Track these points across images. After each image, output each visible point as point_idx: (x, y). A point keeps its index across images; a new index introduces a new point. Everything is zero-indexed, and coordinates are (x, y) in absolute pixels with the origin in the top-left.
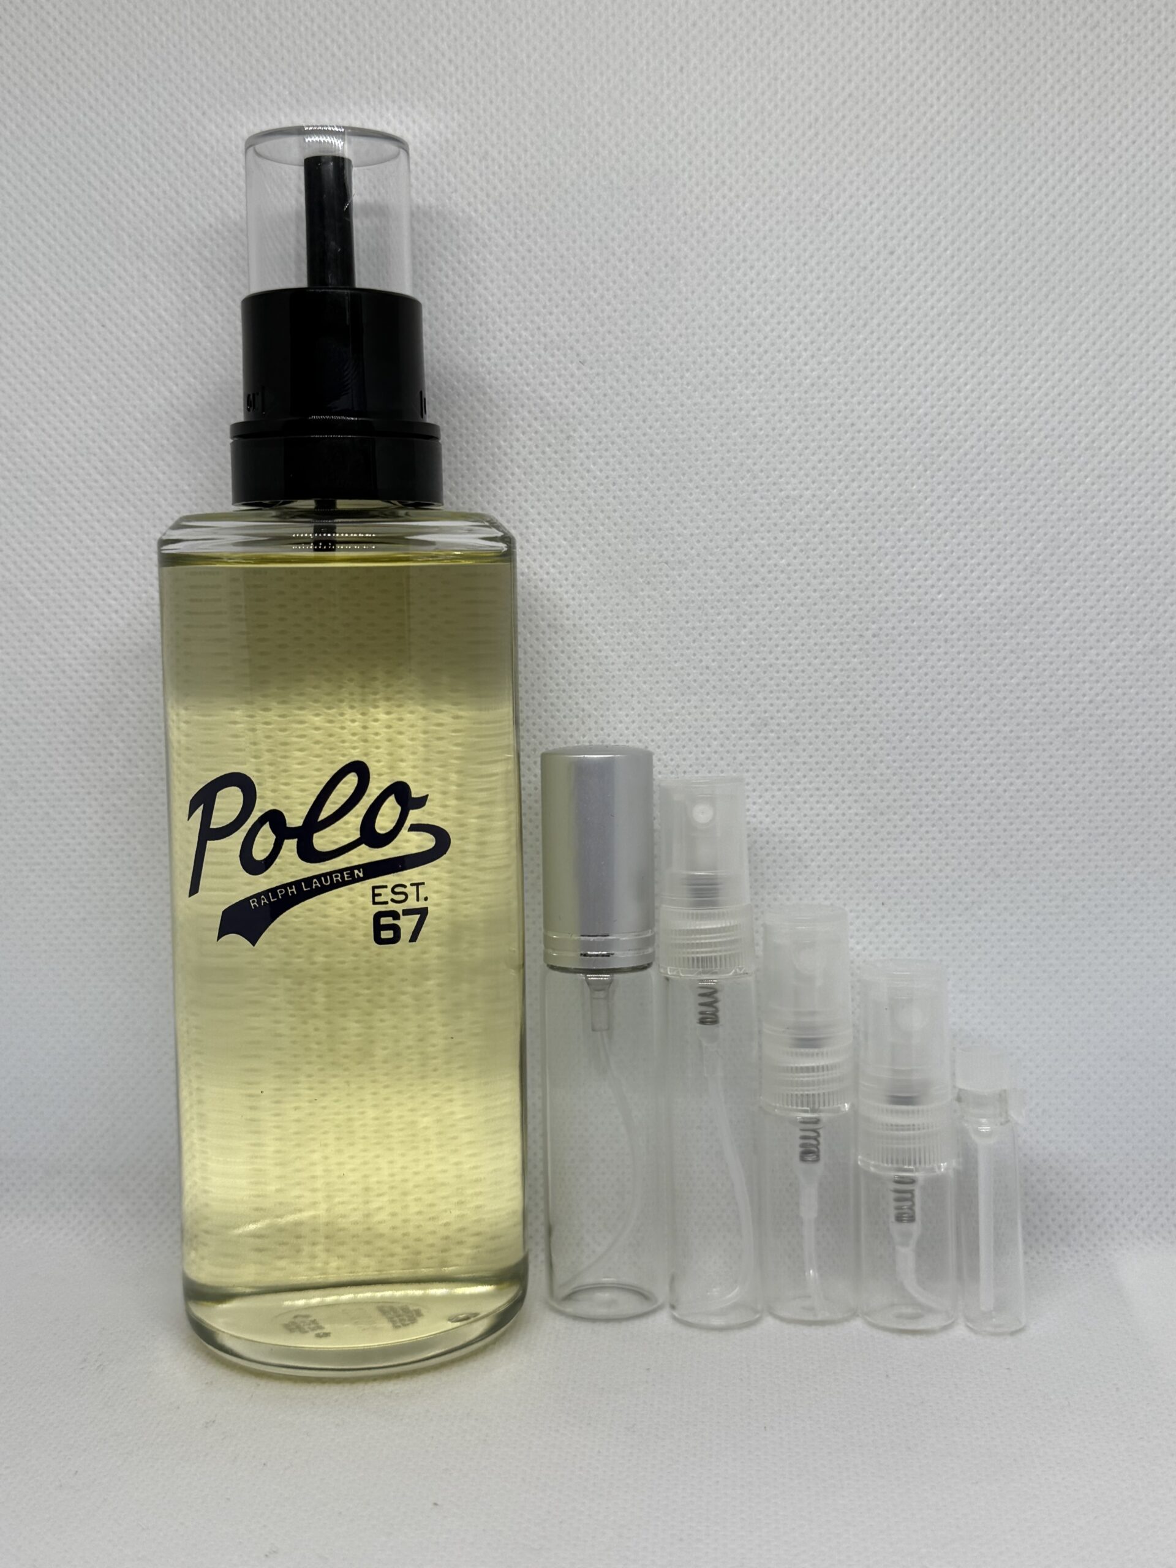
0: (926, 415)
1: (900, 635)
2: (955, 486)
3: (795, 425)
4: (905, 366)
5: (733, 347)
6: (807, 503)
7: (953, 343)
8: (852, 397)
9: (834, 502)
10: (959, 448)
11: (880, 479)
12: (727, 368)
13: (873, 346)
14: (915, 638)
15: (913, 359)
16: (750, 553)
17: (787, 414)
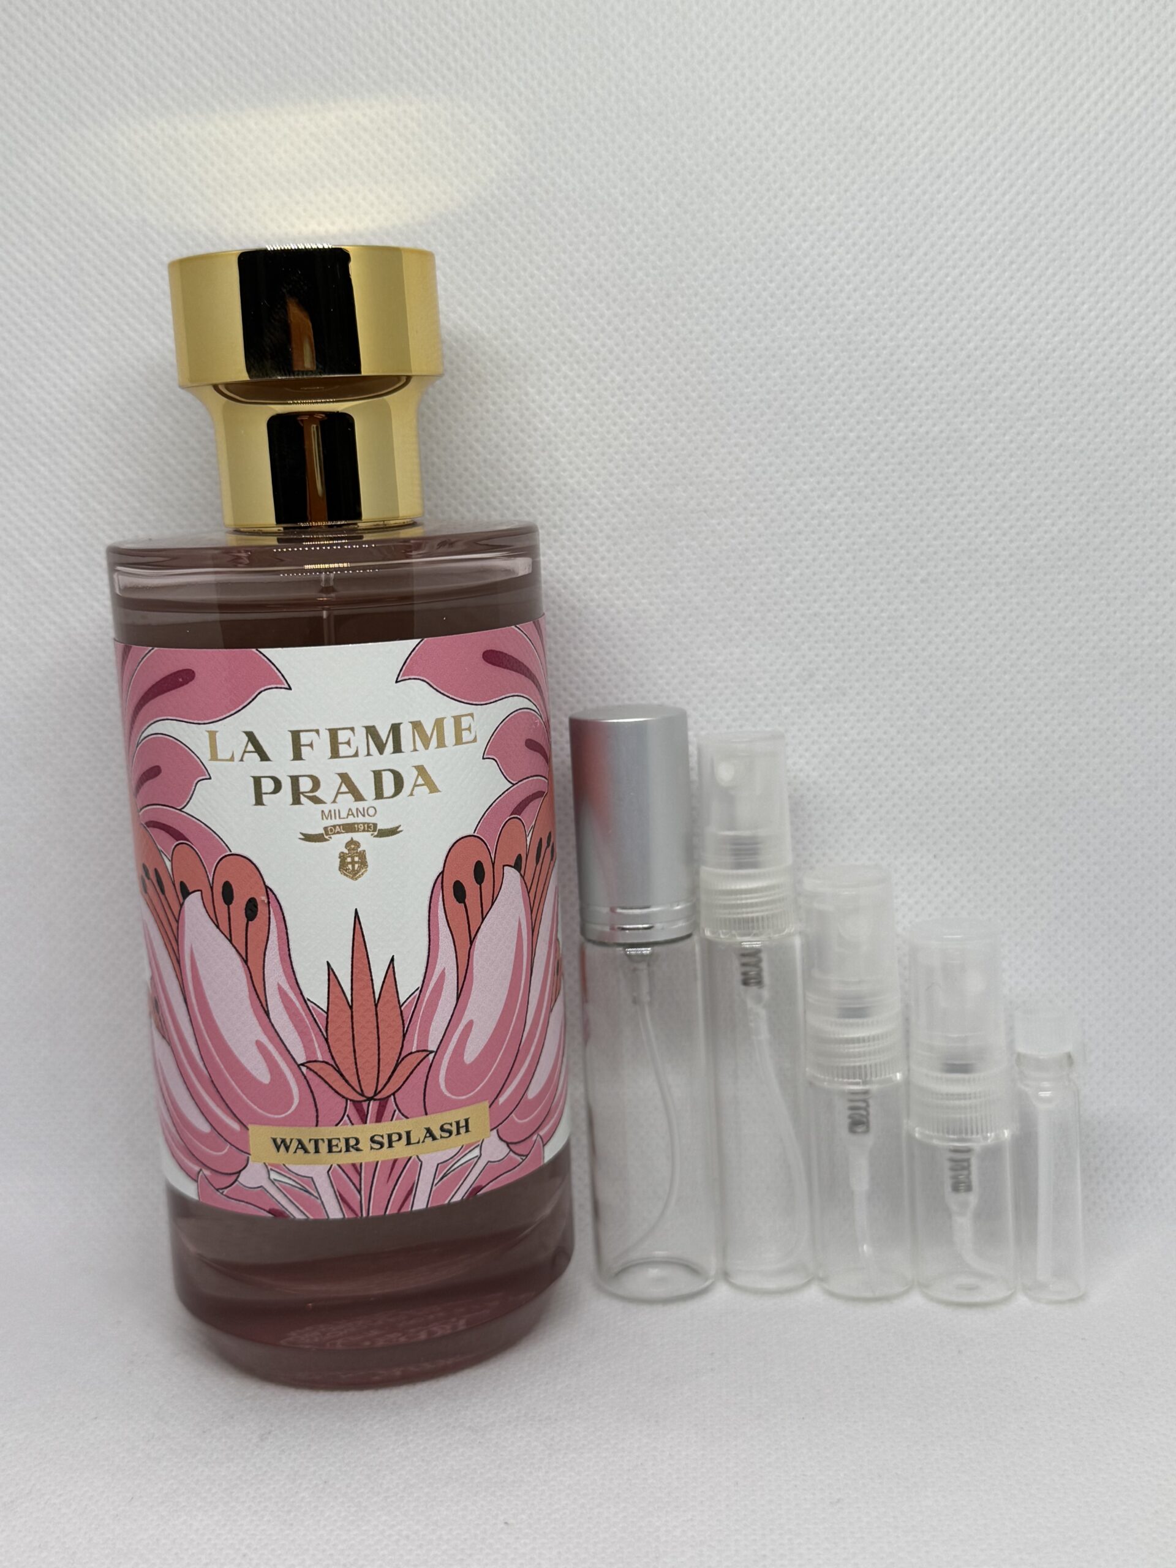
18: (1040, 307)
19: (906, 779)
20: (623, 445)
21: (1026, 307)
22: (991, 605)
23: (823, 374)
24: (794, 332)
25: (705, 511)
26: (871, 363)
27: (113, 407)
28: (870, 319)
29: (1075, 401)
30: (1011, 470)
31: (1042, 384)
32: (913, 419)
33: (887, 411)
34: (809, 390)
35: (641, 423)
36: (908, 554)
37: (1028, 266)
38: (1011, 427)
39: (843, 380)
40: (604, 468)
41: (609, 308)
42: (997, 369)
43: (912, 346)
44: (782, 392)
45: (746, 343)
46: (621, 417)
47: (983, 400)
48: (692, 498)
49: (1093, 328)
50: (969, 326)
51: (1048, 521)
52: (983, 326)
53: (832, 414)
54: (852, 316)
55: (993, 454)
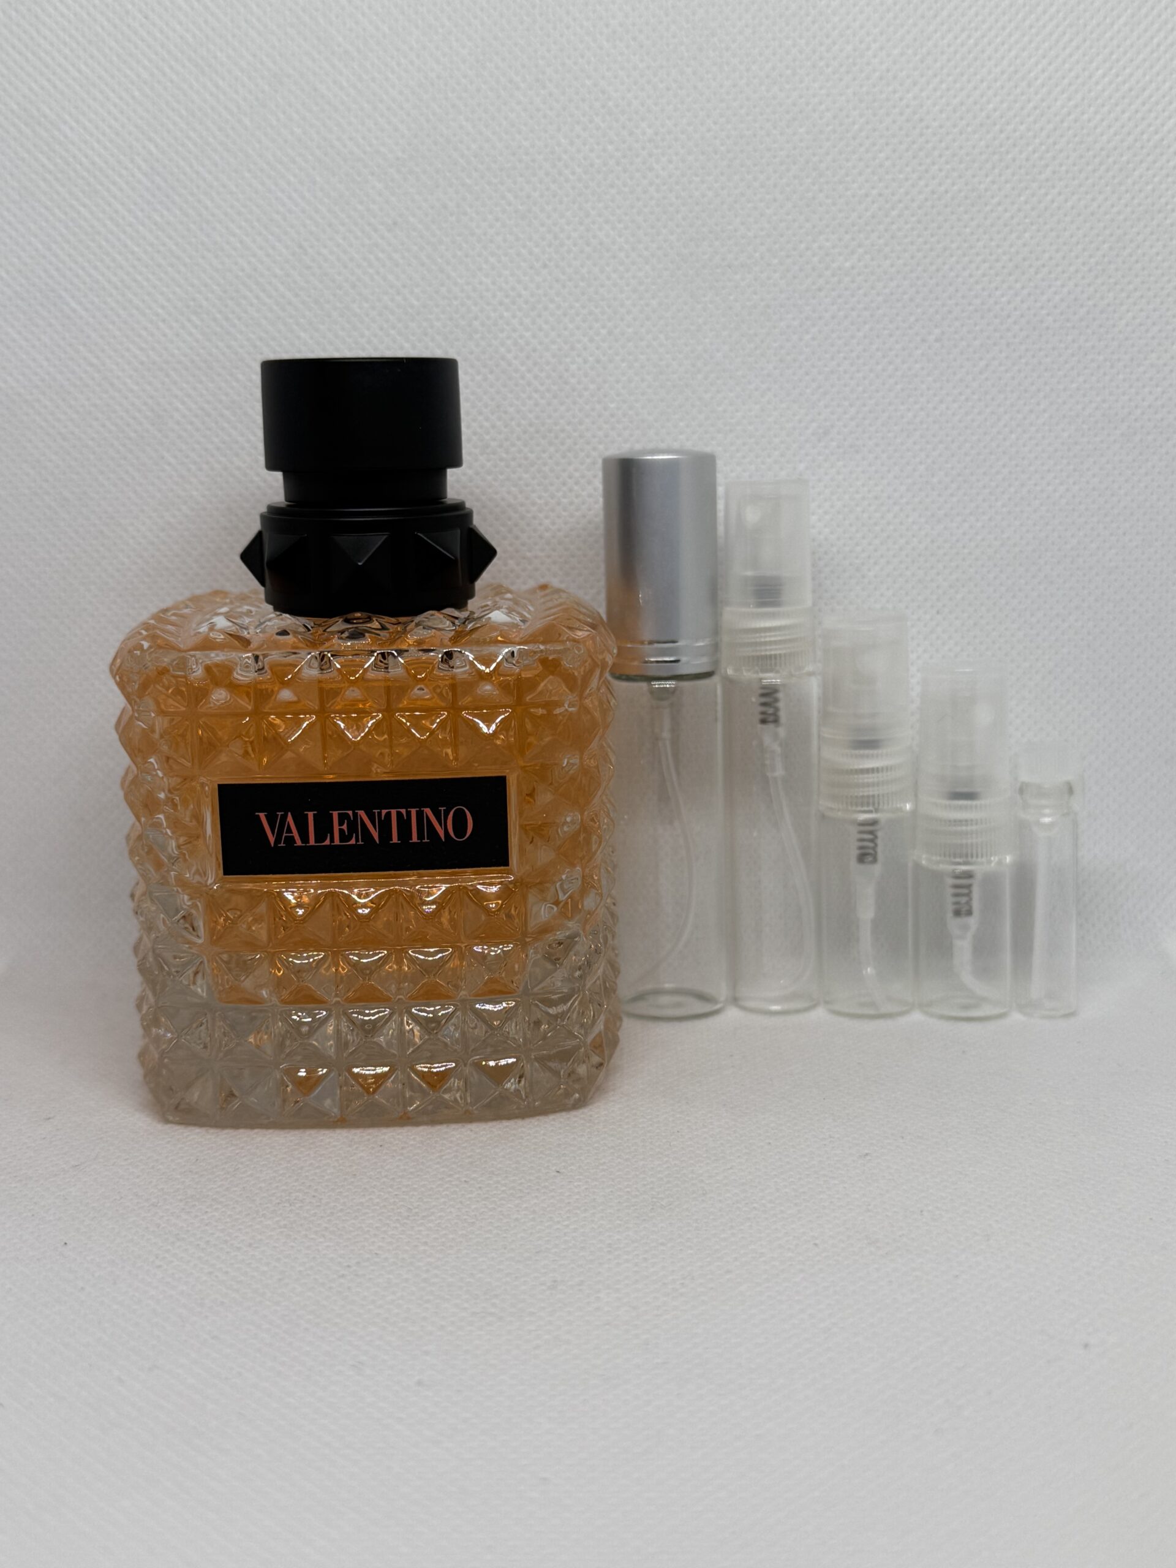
19: (914, 536)
20: (652, 198)
22: (1000, 365)
23: (847, 131)
24: (821, 88)
25: (729, 267)
26: (894, 122)
27: (154, 150)
28: (895, 77)
29: (1088, 164)
30: (1025, 231)
31: (1057, 147)
33: (908, 169)
34: (834, 147)
35: (670, 177)
36: (923, 313)
38: (1026, 188)
39: (867, 138)
40: (633, 221)
41: (642, 61)
42: (1015, 131)
43: (934, 105)
44: (807, 148)
45: (774, 98)
46: (651, 169)
47: (1000, 160)
48: (717, 253)
49: (1106, 94)
50: (989, 88)
51: (1059, 283)
52: (1002, 87)
53: (855, 171)
54: (877, 74)
55: (1008, 215)
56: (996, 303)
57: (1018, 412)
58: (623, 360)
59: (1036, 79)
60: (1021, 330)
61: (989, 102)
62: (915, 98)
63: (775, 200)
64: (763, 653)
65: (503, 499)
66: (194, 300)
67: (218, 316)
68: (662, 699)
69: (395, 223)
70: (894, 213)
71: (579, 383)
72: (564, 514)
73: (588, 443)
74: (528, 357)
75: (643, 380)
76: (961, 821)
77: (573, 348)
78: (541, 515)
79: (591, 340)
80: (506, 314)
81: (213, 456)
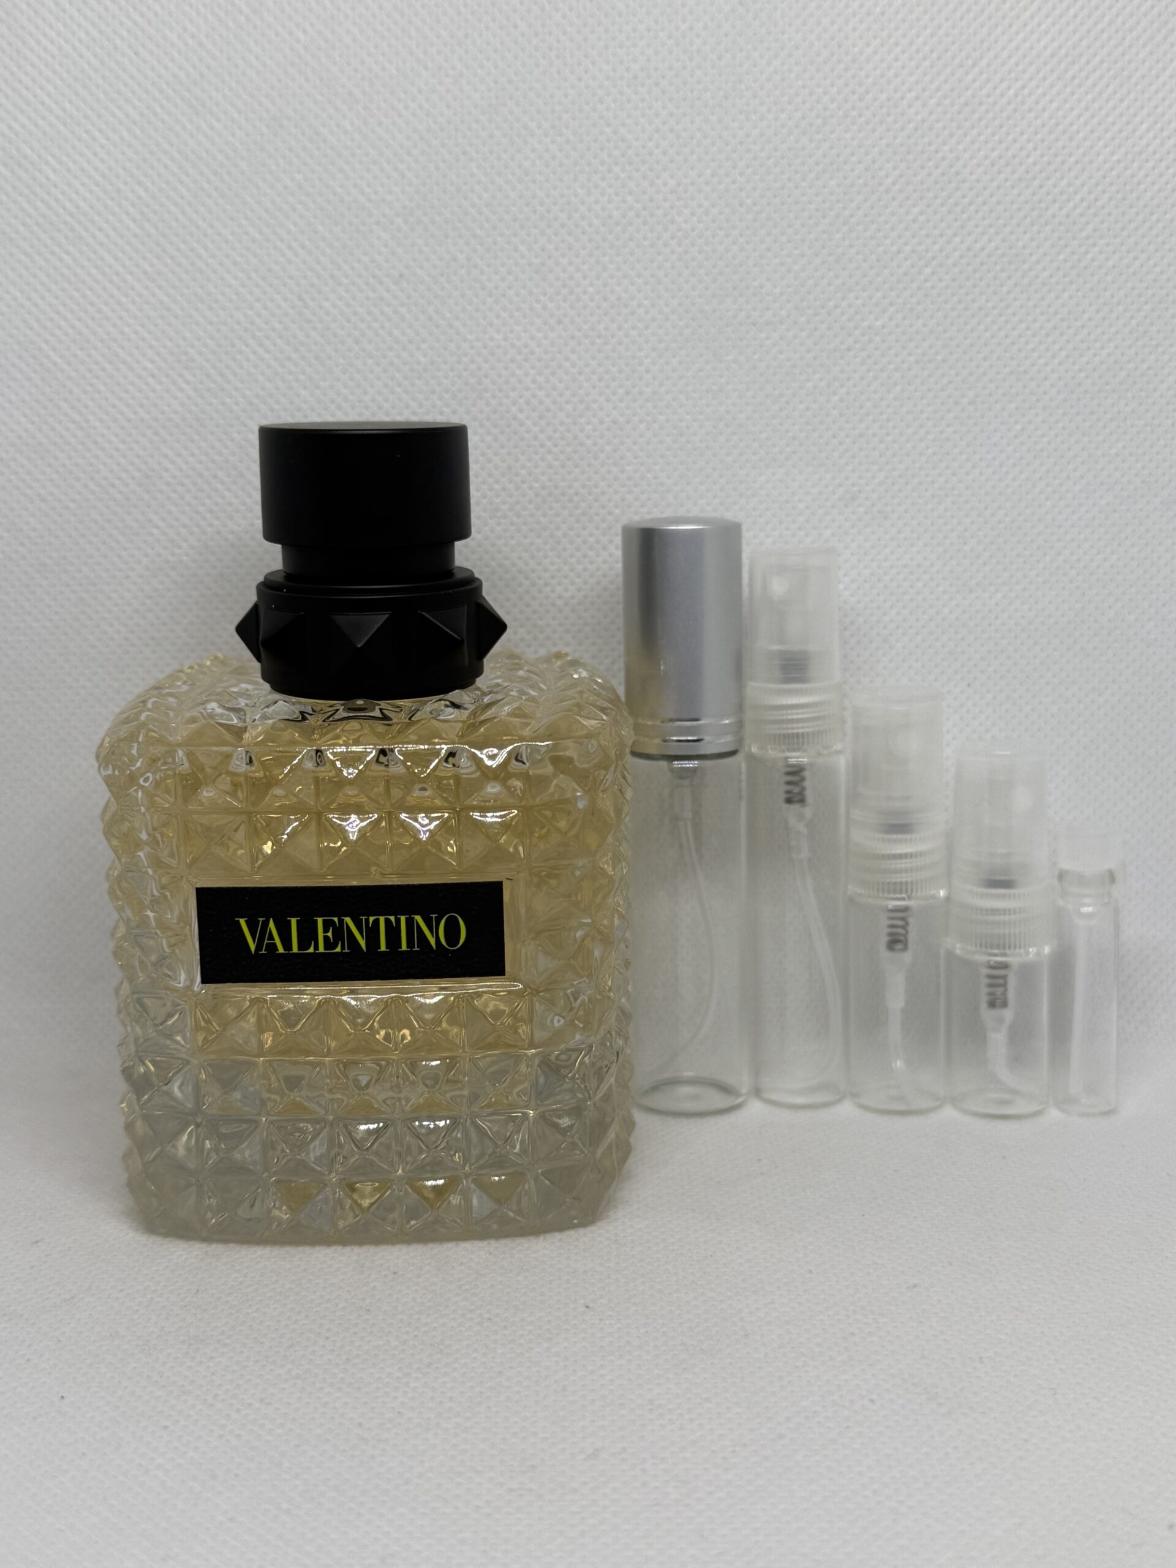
0: (1035, 164)
1: (997, 402)
2: (1062, 242)
3: (897, 173)
4: (1015, 110)
5: (833, 85)
6: (906, 259)
7: (1066, 86)
8: (958, 143)
9: (934, 258)
10: (1069, 200)
11: (983, 234)
12: (825, 109)
13: (981, 88)
14: (1013, 406)
15: (1023, 103)
16: (843, 314)
17: (888, 161)
18: (1100, 124)
19: (944, 606)
20: (673, 252)
21: (1086, 124)
22: (1036, 429)
23: (880, 184)
24: (853, 139)
25: (754, 325)
26: (929, 175)
27: (143, 194)
28: (930, 129)
29: (1130, 221)
30: (1064, 290)
31: (1099, 203)
32: (970, 234)
33: (944, 225)
34: (866, 200)
35: (693, 230)
36: (957, 375)
37: (1090, 82)
38: (1066, 246)
39: (901, 191)
40: (653, 276)
41: (664, 108)
42: (1055, 186)
43: (972, 158)
44: (838, 201)
45: (803, 149)
46: (673, 222)
47: (1040, 217)
48: (741, 310)
49: (1151, 149)
50: (1029, 141)
51: (1098, 345)
52: (1043, 141)
53: (888, 226)
54: (912, 126)
55: (1046, 274)
56: (1033, 365)
57: (1055, 478)
58: (641, 422)
59: (1078, 132)
60: (1059, 393)
61: (1028, 156)
62: (951, 151)
63: (803, 256)
64: (790, 731)
65: (514, 565)
66: (186, 354)
67: (212, 371)
68: (682, 778)
69: (401, 276)
70: (928, 270)
71: (595, 444)
72: (578, 580)
73: (603, 507)
74: (541, 417)
75: (661, 442)
76: (998, 910)
77: (588, 409)
78: (554, 582)
79: (608, 400)
80: (518, 372)
81: (205, 519)
